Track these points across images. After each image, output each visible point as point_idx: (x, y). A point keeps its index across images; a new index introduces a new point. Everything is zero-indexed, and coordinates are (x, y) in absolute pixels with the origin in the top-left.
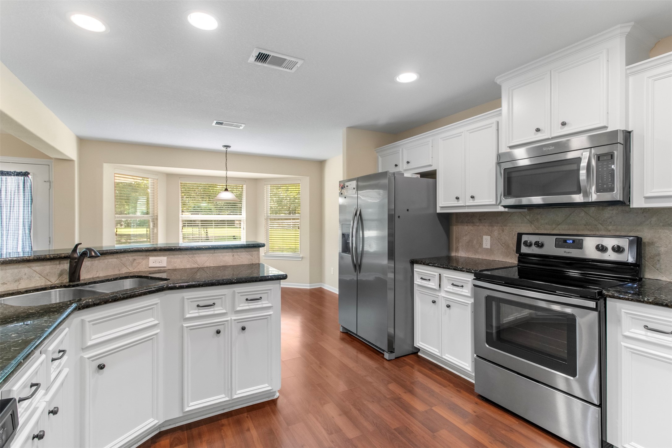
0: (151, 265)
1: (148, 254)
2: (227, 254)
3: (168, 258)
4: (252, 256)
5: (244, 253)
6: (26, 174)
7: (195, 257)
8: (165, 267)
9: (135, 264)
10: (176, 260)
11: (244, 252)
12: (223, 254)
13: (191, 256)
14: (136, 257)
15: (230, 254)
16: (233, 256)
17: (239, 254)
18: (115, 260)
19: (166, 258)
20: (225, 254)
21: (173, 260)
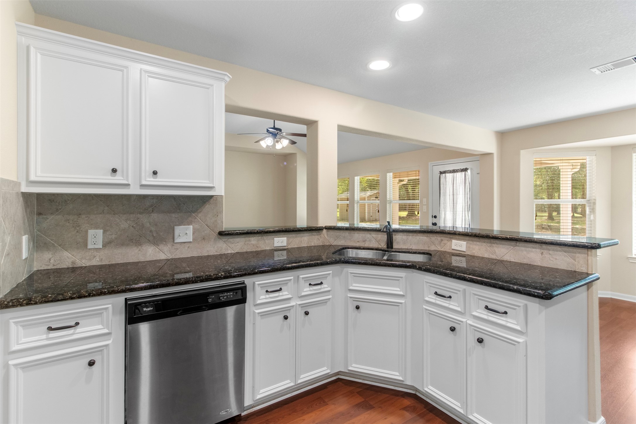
0: (454, 247)
1: (451, 236)
2: (534, 250)
3: (467, 243)
4: (575, 260)
5: (560, 253)
6: (465, 170)
7: (493, 247)
8: (465, 252)
9: (442, 244)
10: (474, 247)
11: (560, 251)
12: (528, 249)
13: (489, 245)
14: (443, 238)
15: (538, 250)
16: (542, 253)
17: (551, 252)
18: (425, 238)
19: (465, 243)
20: (530, 249)
21: (471, 246)
